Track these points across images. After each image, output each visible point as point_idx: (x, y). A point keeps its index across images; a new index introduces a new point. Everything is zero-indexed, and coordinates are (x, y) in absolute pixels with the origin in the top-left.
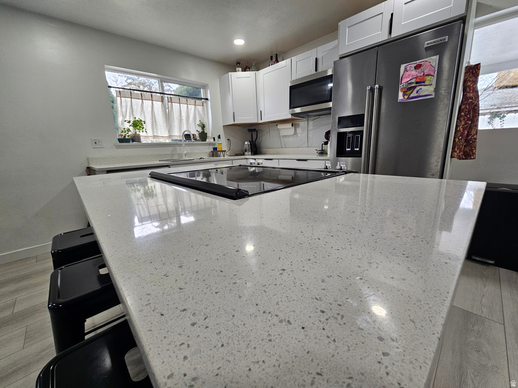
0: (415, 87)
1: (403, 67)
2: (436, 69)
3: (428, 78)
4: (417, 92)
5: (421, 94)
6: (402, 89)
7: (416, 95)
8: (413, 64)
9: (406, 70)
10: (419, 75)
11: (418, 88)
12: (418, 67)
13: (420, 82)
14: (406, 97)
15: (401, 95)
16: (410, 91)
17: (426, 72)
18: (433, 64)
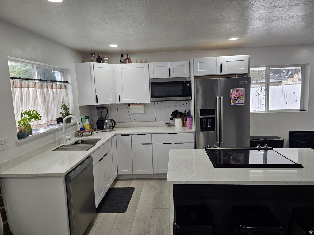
0: (237, 100)
1: (231, 90)
2: (244, 93)
3: (241, 96)
4: (238, 102)
5: (240, 103)
6: (232, 100)
7: (238, 103)
8: (235, 90)
9: (232, 91)
10: (238, 95)
11: (238, 100)
12: (237, 91)
13: (239, 98)
14: (234, 103)
15: (232, 102)
16: (235, 101)
17: (241, 94)
18: (243, 91)
